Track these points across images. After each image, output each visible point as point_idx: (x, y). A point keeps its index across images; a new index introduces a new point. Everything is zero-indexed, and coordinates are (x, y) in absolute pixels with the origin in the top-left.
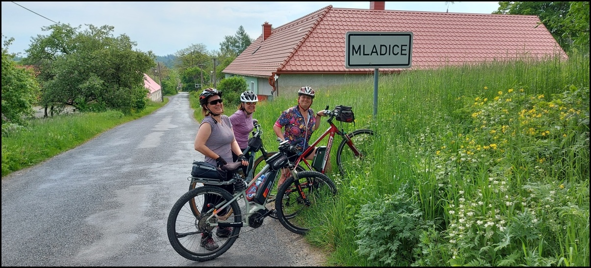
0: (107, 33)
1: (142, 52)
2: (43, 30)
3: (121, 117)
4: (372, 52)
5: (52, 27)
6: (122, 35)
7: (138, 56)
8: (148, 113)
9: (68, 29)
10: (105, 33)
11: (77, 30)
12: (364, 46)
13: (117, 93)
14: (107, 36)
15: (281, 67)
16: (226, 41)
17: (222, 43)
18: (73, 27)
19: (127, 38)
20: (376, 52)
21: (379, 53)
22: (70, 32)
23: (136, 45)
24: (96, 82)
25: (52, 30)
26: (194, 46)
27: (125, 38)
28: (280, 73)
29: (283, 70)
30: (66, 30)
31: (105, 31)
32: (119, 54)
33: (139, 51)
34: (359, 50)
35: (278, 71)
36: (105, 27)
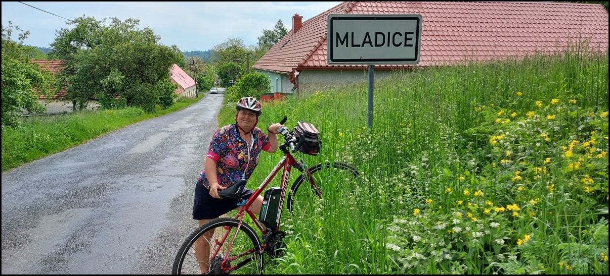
0: (132, 27)
1: (166, 46)
2: (67, 23)
3: (140, 114)
4: (364, 42)
5: (77, 21)
6: (146, 29)
7: (161, 50)
8: (176, 110)
9: (93, 22)
10: (130, 27)
11: (101, 23)
12: (353, 33)
13: (139, 89)
14: (132, 30)
15: (302, 62)
16: (264, 35)
17: (260, 37)
18: (98, 20)
19: (151, 32)
20: (370, 42)
21: (374, 44)
22: (95, 25)
23: (160, 39)
24: (117, 77)
25: (77, 24)
26: (231, 40)
27: (149, 32)
28: (301, 69)
29: (305, 65)
30: (91, 24)
31: (130, 25)
32: (142, 48)
33: (161, 45)
34: (346, 40)
35: (299, 66)
36: (130, 20)
